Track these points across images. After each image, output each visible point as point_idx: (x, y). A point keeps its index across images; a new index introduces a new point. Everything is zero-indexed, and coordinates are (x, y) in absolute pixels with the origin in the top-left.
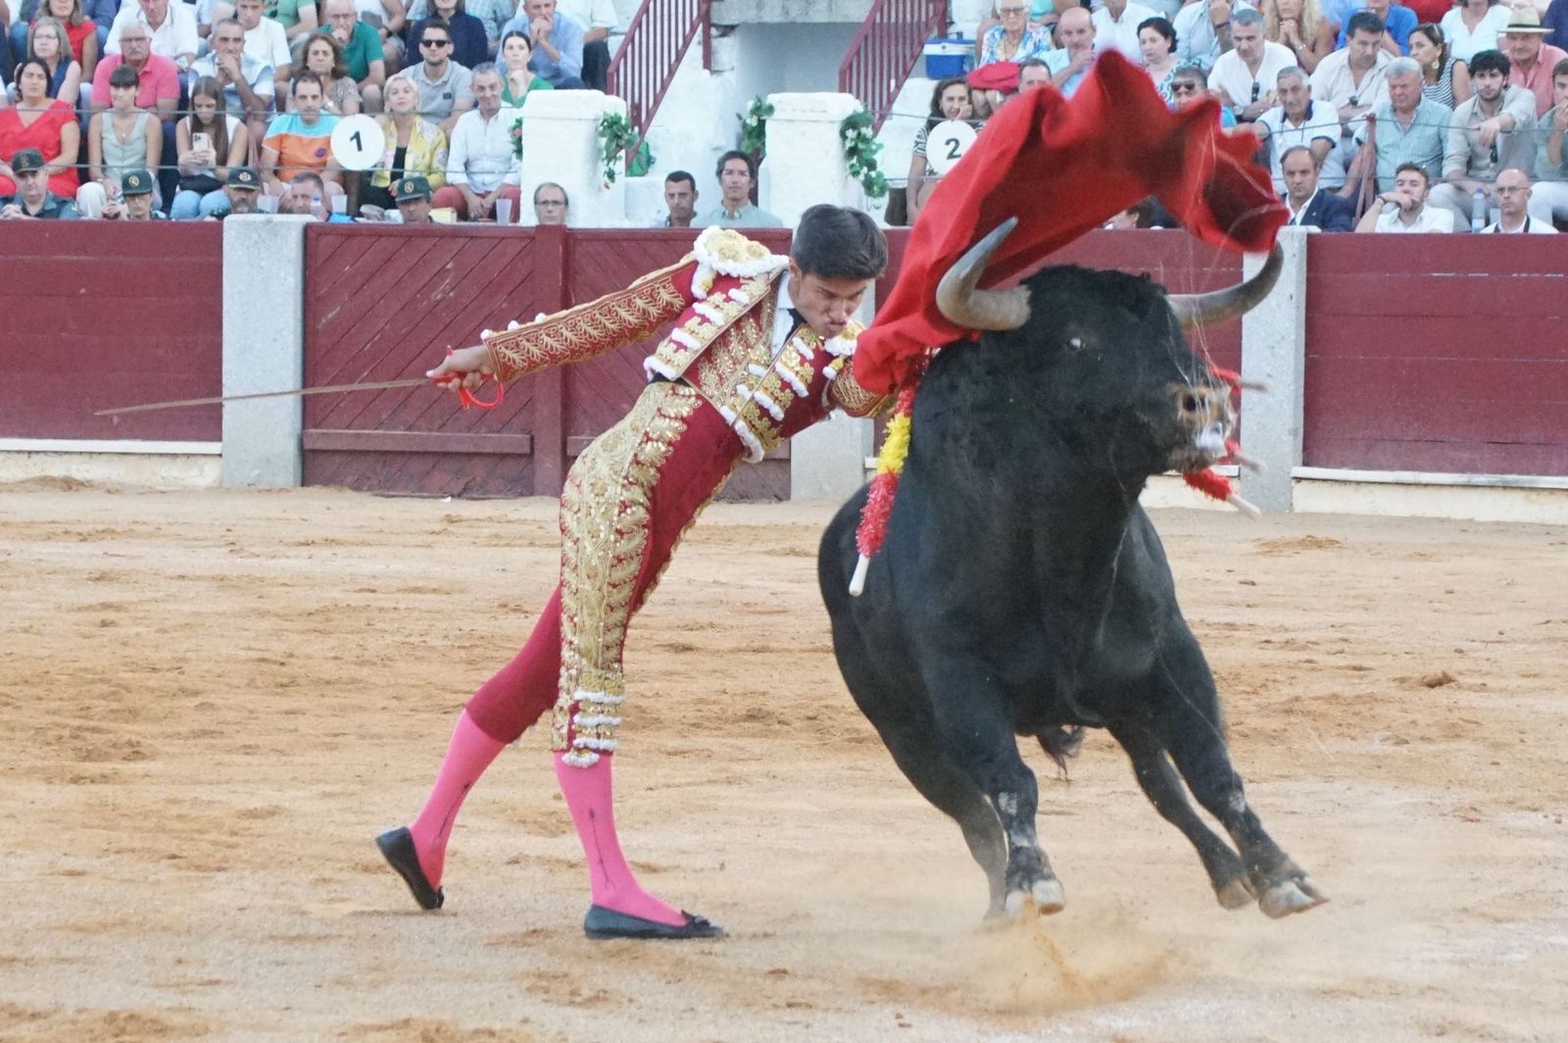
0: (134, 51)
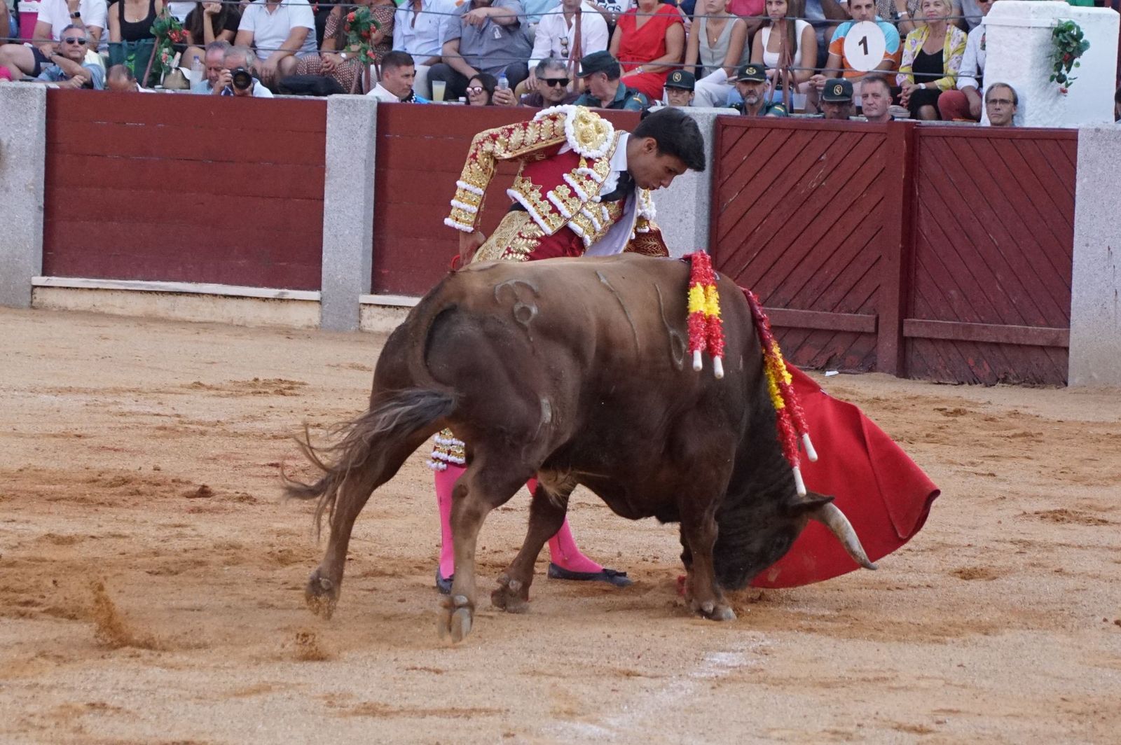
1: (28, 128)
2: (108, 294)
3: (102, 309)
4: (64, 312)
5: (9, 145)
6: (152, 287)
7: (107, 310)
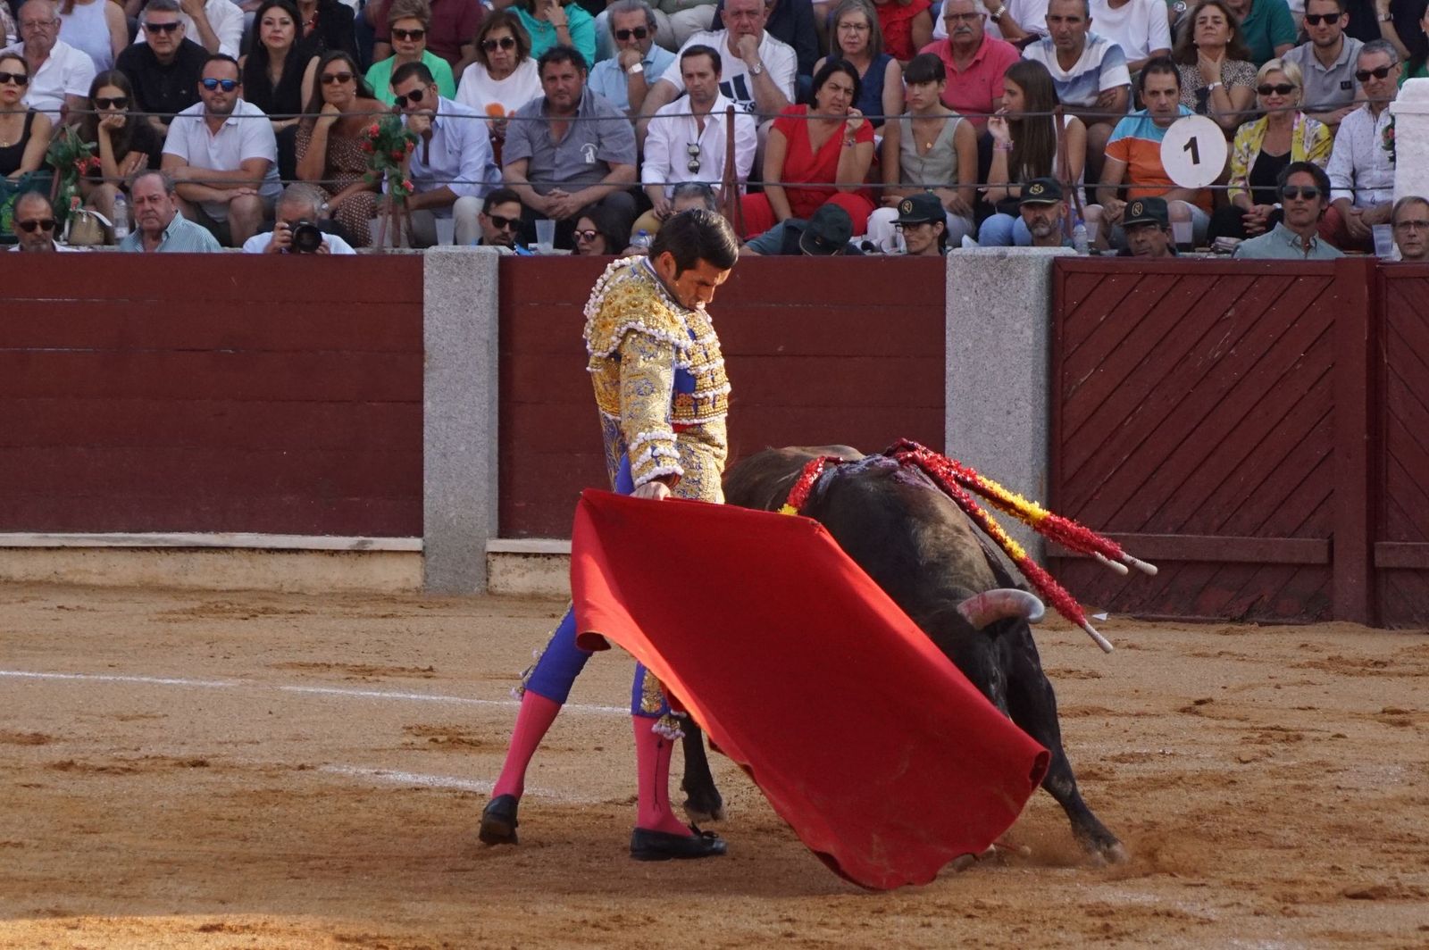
0: (961, 32)
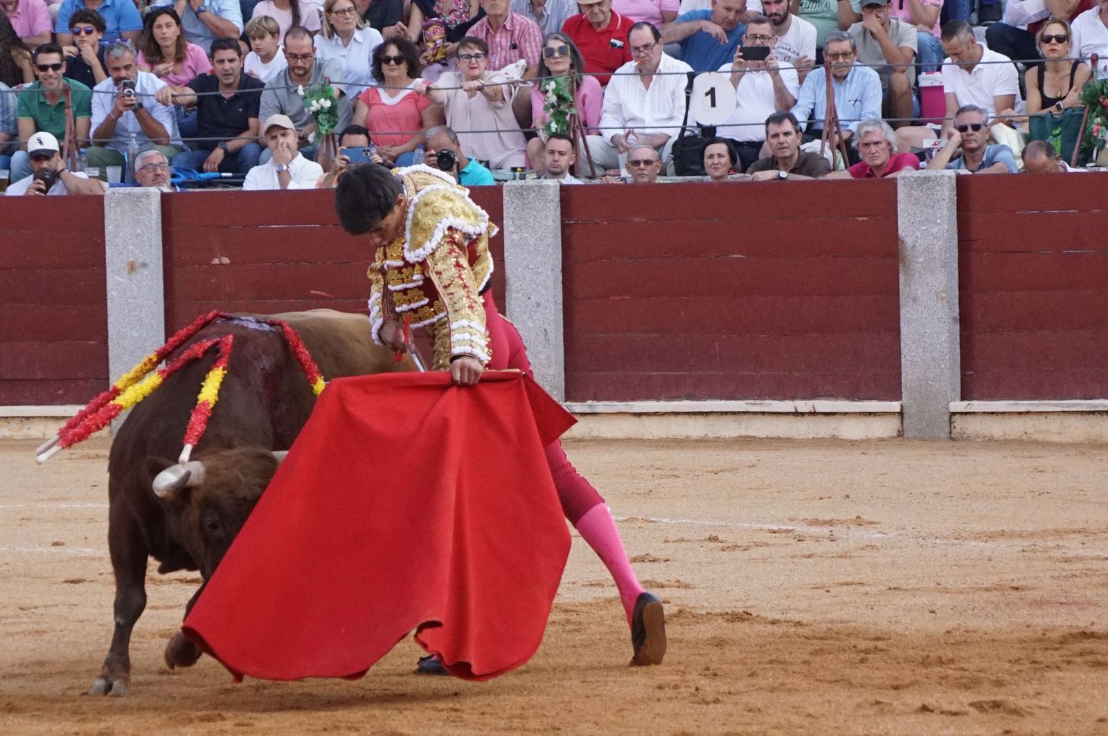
1: (937, 224)
2: (1042, 417)
3: (1035, 437)
4: (990, 442)
5: (914, 246)
6: (1096, 406)
7: (1041, 437)
